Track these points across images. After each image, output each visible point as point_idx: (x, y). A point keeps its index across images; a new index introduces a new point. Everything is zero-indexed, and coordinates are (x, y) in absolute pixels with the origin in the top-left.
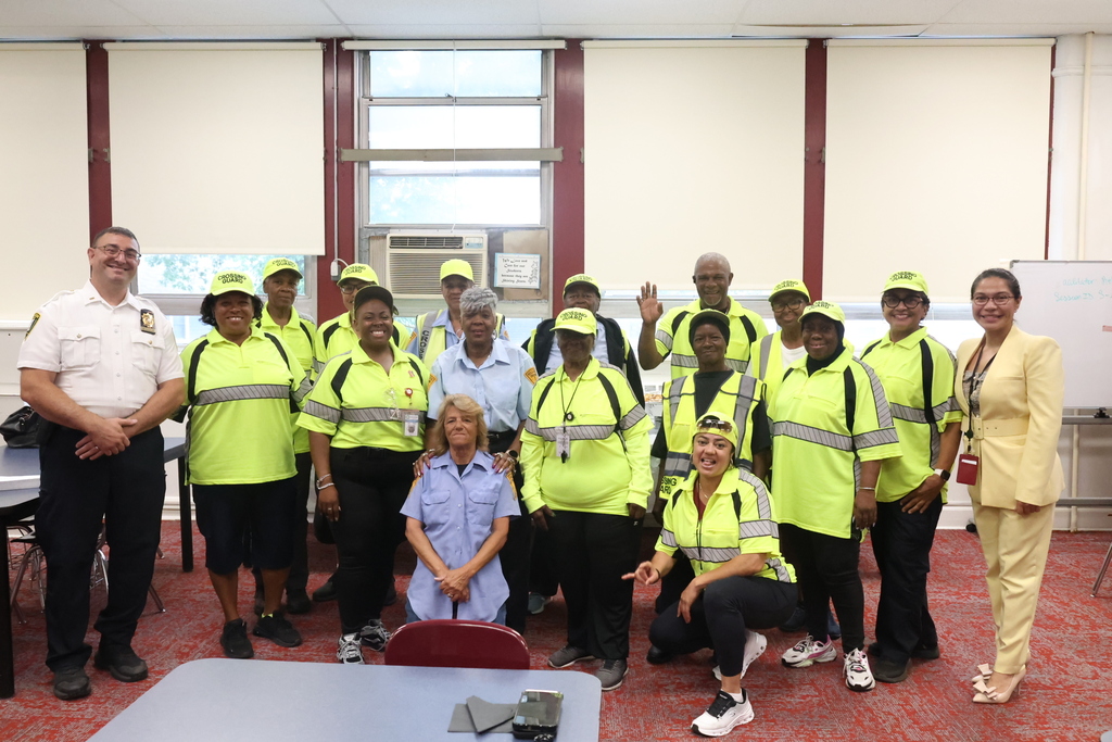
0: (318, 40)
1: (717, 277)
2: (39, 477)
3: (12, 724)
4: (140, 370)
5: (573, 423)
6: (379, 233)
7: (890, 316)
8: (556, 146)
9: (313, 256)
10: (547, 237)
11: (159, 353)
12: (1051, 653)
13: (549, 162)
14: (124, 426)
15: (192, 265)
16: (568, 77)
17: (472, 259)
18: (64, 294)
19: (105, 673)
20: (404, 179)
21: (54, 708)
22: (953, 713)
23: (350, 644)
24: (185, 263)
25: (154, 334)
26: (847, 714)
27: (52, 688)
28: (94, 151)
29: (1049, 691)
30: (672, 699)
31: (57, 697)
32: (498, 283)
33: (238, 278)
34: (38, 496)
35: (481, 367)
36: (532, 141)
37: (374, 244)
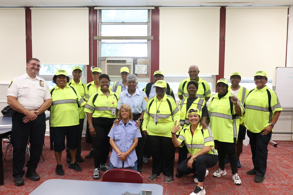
0: (87, 7)
1: (194, 71)
2: (12, 125)
3: (3, 193)
4: (40, 96)
5: (159, 113)
6: (104, 59)
7: (256, 83)
8: (152, 36)
9: (86, 65)
10: (149, 60)
11: (45, 92)
12: (287, 175)
13: (150, 40)
14: (35, 113)
15: (55, 67)
16: (155, 17)
17: (128, 66)
18: (19, 76)
19: (28, 178)
20: (111, 44)
21: (14, 188)
22: (260, 193)
23: (96, 171)
24: (53, 66)
25: (43, 87)
26: (231, 192)
27: (14, 182)
28: (28, 37)
29: (287, 186)
30: (183, 187)
31: (15, 185)
32: (136, 73)
33: (63, 71)
34: (11, 130)
35: (132, 96)
36: (145, 34)
37: (102, 62)
